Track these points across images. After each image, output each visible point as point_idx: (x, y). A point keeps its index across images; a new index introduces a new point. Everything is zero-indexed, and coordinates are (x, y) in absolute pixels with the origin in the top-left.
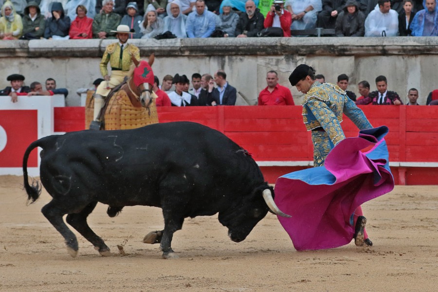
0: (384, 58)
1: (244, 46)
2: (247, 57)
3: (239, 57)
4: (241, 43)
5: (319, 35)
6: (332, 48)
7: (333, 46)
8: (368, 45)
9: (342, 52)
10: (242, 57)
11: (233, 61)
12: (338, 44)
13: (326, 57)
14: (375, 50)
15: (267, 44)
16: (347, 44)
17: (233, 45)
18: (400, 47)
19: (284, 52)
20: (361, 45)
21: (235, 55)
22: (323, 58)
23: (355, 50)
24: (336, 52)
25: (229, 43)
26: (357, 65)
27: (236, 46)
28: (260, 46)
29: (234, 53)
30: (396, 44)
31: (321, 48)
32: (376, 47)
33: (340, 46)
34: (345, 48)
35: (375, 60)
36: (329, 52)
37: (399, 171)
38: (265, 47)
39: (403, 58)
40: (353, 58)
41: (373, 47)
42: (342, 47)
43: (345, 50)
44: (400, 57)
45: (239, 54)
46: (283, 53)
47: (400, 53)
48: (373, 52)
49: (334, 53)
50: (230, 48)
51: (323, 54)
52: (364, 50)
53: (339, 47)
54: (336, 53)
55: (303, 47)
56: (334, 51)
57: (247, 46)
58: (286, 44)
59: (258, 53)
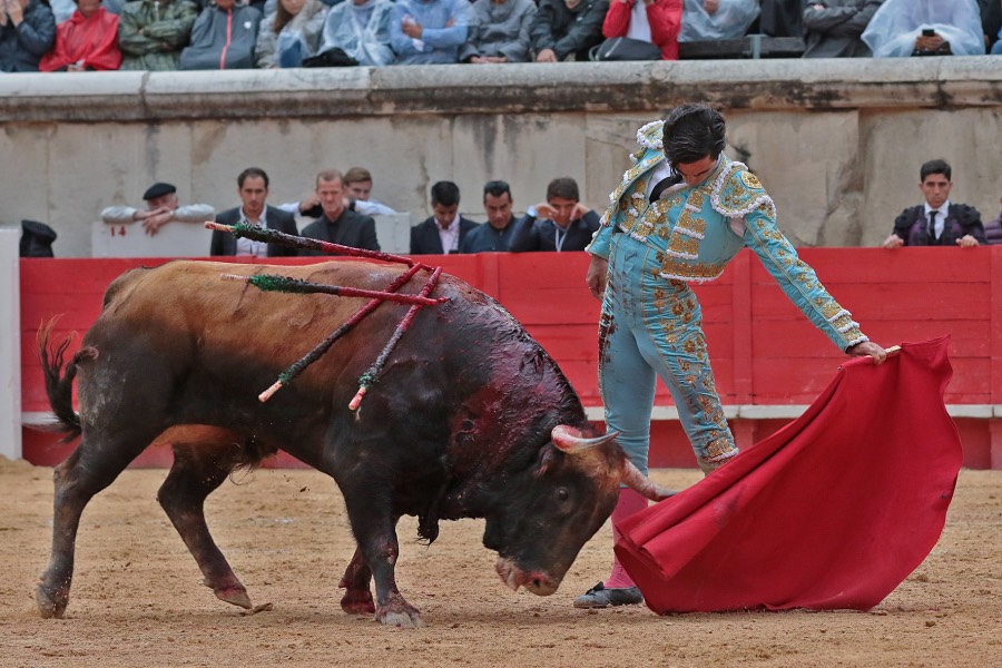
0: (943, 117)
1: (550, 86)
2: (556, 117)
3: (534, 118)
4: (539, 78)
5: (757, 53)
6: (796, 91)
7: (797, 84)
8: (896, 79)
9: (824, 102)
10: (541, 119)
11: (518, 131)
12: (812, 79)
13: (778, 116)
14: (916, 93)
15: (612, 82)
16: (837, 78)
17: (518, 83)
18: (986, 86)
19: (660, 102)
20: (878, 80)
21: (523, 112)
22: (770, 116)
23: (861, 94)
24: (807, 101)
25: (507, 78)
26: (865, 138)
27: (525, 87)
28: (593, 86)
29: (520, 107)
30: (974, 75)
31: (764, 89)
32: (920, 87)
33: (820, 83)
34: (832, 88)
35: (918, 123)
36: (788, 100)
37: (992, 428)
38: (608, 90)
39: (995, 115)
40: (854, 117)
41: (910, 86)
42: (824, 88)
43: (830, 95)
44: (988, 113)
45: (536, 108)
46: (657, 105)
47: (987, 103)
48: (909, 100)
49: (802, 104)
50: (510, 93)
51: (770, 106)
52: (884, 95)
53: (816, 89)
54: (809, 104)
55: (714, 86)
56: (800, 97)
57: (556, 87)
58: (668, 80)
59: (588, 106)
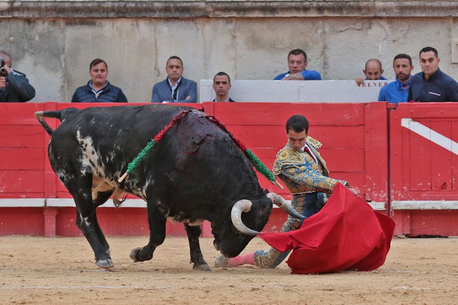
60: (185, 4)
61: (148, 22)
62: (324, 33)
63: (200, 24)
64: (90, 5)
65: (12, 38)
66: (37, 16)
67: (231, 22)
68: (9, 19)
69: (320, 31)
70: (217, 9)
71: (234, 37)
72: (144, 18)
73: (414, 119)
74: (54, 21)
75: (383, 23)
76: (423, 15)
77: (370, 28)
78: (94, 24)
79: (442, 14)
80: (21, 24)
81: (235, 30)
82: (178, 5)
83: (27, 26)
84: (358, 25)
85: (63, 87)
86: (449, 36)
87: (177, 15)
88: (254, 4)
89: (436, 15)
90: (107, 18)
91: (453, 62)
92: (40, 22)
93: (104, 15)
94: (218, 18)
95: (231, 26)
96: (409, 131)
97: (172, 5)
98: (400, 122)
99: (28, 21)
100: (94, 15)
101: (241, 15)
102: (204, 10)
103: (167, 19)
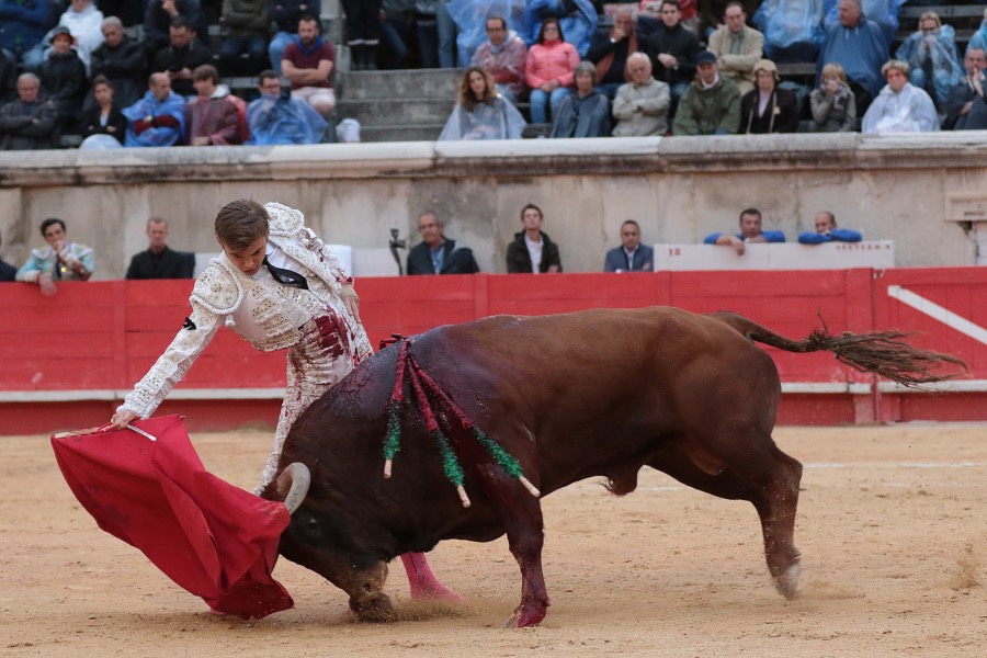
60: (635, 158)
61: (592, 178)
62: (797, 187)
63: (653, 179)
64: (525, 160)
65: (435, 201)
66: (464, 174)
67: (689, 177)
68: (432, 178)
69: (792, 186)
70: (672, 163)
71: (693, 195)
72: (588, 174)
73: (904, 286)
74: (484, 181)
75: (866, 175)
76: (912, 165)
77: (850, 180)
78: (530, 182)
79: (934, 164)
80: (446, 183)
81: (693, 187)
82: (628, 159)
83: (453, 186)
84: (837, 178)
85: (495, 256)
86: (942, 190)
87: (626, 170)
88: (715, 156)
89: (926, 164)
90: (546, 175)
91: (948, 218)
92: (467, 182)
93: (541, 172)
94: (674, 173)
95: (689, 182)
96: (898, 303)
97: (620, 159)
98: (886, 291)
99: (455, 180)
100: (531, 171)
101: (701, 168)
102: (657, 163)
103: (615, 175)
